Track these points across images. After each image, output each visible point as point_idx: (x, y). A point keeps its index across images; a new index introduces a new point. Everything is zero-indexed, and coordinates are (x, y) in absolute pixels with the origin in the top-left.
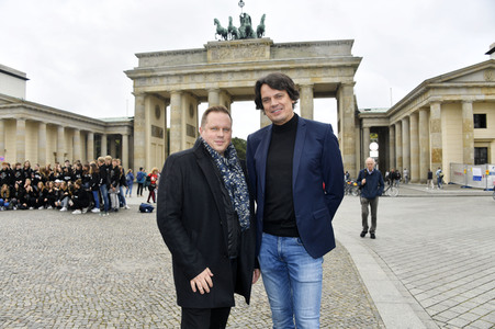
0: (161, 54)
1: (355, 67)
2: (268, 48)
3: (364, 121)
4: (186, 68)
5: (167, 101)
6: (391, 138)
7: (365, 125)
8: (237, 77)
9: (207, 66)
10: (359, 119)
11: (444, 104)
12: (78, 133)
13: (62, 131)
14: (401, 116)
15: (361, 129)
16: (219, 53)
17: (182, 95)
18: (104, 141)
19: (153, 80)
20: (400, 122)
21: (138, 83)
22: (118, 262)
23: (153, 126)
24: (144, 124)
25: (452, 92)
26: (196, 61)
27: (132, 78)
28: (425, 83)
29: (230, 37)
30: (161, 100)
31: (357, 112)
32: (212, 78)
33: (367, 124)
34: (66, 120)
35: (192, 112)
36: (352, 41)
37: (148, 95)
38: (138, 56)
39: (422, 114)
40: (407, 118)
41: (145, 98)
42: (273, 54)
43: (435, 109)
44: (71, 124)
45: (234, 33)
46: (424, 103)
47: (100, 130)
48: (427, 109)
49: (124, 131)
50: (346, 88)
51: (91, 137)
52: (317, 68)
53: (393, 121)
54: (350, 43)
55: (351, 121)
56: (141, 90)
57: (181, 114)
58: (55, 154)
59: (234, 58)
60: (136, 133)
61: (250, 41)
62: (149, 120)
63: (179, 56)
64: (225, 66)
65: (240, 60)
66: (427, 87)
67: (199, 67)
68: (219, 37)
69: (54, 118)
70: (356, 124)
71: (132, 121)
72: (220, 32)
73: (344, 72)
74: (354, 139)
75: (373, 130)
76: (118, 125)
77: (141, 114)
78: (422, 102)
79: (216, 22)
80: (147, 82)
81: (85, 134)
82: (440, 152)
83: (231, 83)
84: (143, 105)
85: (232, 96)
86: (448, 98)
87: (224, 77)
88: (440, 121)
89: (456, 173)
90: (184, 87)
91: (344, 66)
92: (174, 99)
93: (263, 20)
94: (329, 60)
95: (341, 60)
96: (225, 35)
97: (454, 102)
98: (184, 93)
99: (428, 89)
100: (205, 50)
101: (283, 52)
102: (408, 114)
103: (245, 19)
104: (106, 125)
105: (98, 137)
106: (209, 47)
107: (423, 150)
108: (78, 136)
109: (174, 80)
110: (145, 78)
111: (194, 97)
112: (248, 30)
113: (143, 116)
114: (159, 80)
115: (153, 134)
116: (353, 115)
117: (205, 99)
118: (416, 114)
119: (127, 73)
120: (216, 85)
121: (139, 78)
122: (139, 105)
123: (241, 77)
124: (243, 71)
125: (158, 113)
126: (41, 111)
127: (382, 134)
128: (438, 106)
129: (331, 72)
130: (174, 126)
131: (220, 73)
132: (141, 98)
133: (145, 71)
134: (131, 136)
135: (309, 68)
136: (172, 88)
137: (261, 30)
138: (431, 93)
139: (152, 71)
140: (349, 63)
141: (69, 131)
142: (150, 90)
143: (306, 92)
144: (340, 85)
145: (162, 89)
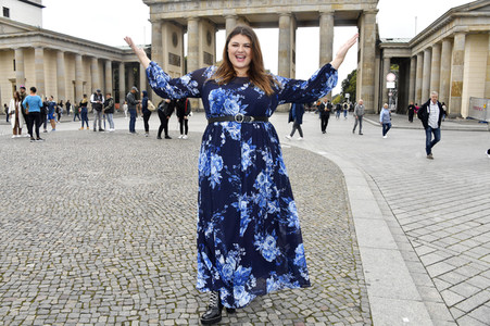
3: (385, 51)
5: (184, 28)
6: (412, 69)
7: (385, 55)
8: (255, 3)
10: (379, 49)
11: (469, 35)
12: (96, 61)
13: (80, 59)
14: (423, 47)
15: (382, 59)
17: (199, 22)
18: (122, 69)
19: (170, 7)
20: (422, 53)
21: (155, 9)
22: (125, 178)
23: (170, 54)
24: (161, 52)
25: (479, 21)
27: (148, 5)
28: (451, 11)
30: (177, 27)
31: (378, 41)
32: (229, 4)
33: (388, 54)
34: (82, 48)
35: (210, 39)
37: (165, 22)
39: (445, 45)
40: (430, 49)
41: (162, 24)
43: (459, 40)
44: (89, 53)
46: (448, 33)
47: (118, 58)
48: (451, 39)
50: (368, 16)
51: (109, 65)
53: (415, 52)
55: (371, 51)
56: (158, 16)
57: (198, 41)
58: (74, 82)
62: (167, 48)
66: (453, 15)
69: (71, 46)
70: (376, 54)
71: (150, 49)
74: (374, 69)
75: (394, 60)
77: (158, 41)
78: (446, 32)
80: (164, 8)
81: (102, 62)
82: (461, 85)
83: (249, 9)
84: (160, 32)
85: (250, 23)
86: (474, 29)
87: (242, 4)
88: (463, 52)
89: (475, 108)
90: (201, 14)
92: (191, 25)
97: (480, 33)
98: (201, 19)
99: (454, 18)
102: (430, 45)
104: (124, 53)
105: (115, 65)
107: (443, 82)
108: (95, 63)
109: (191, 7)
110: (162, 4)
111: (212, 25)
113: (160, 43)
114: (175, 6)
115: (170, 62)
116: (374, 45)
117: (222, 26)
118: (439, 45)
120: (234, 12)
121: (155, 4)
122: (156, 32)
123: (258, 3)
125: (175, 41)
126: (58, 39)
127: (403, 66)
128: (463, 37)
130: (191, 54)
132: (158, 25)
136: (189, 14)
138: (456, 22)
141: (87, 59)
142: (166, 16)
143: (327, 20)
144: (361, 14)
145: (179, 15)
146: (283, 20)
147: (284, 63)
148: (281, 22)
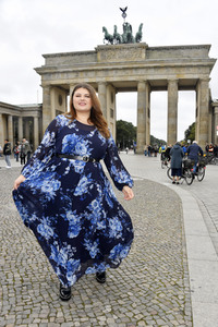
0: (62, 55)
1: (211, 67)
2: (144, 50)
3: (216, 108)
4: (81, 66)
5: (67, 92)
7: (216, 112)
8: (120, 73)
9: (97, 65)
10: (212, 107)
15: (214, 115)
16: (106, 54)
18: (20, 122)
19: (56, 76)
21: (45, 77)
24: (50, 109)
26: (89, 60)
27: (40, 74)
29: (115, 42)
30: (62, 91)
31: (211, 101)
32: (100, 74)
36: (210, 46)
37: (52, 87)
38: (44, 56)
41: (50, 89)
42: (147, 56)
45: (118, 39)
47: (17, 114)
49: (35, 115)
50: (203, 83)
51: (11, 119)
52: (181, 67)
54: (208, 47)
55: (205, 108)
56: (47, 83)
59: (117, 59)
60: (44, 115)
61: (131, 45)
62: (54, 106)
63: (76, 57)
64: (111, 64)
65: (123, 60)
67: (91, 65)
68: (107, 42)
70: (210, 110)
71: (41, 107)
72: (107, 38)
73: (203, 70)
74: (208, 122)
76: (30, 109)
77: (47, 101)
79: (104, 30)
80: (52, 77)
81: (6, 117)
83: (115, 78)
84: (49, 94)
85: (116, 88)
87: (111, 73)
90: (80, 81)
91: (203, 66)
93: (140, 28)
94: (191, 61)
95: (200, 61)
96: (111, 40)
100: (96, 52)
101: (156, 54)
103: (127, 27)
104: (22, 110)
105: (15, 119)
106: (99, 49)
109: (73, 75)
110: (50, 73)
112: (129, 36)
113: (49, 103)
114: (60, 75)
116: (208, 104)
119: (36, 69)
120: (104, 80)
121: (46, 73)
122: (46, 94)
123: (123, 73)
124: (124, 69)
125: (61, 101)
129: (192, 70)
131: (107, 70)
132: (47, 89)
133: (50, 68)
134: (40, 118)
135: (175, 67)
136: (71, 81)
137: (139, 36)
139: (56, 68)
140: (206, 63)
142: (53, 83)
143: (173, 86)
144: (198, 81)
145: (64, 82)
146: (141, 86)
147: (142, 117)
148: (139, 87)
